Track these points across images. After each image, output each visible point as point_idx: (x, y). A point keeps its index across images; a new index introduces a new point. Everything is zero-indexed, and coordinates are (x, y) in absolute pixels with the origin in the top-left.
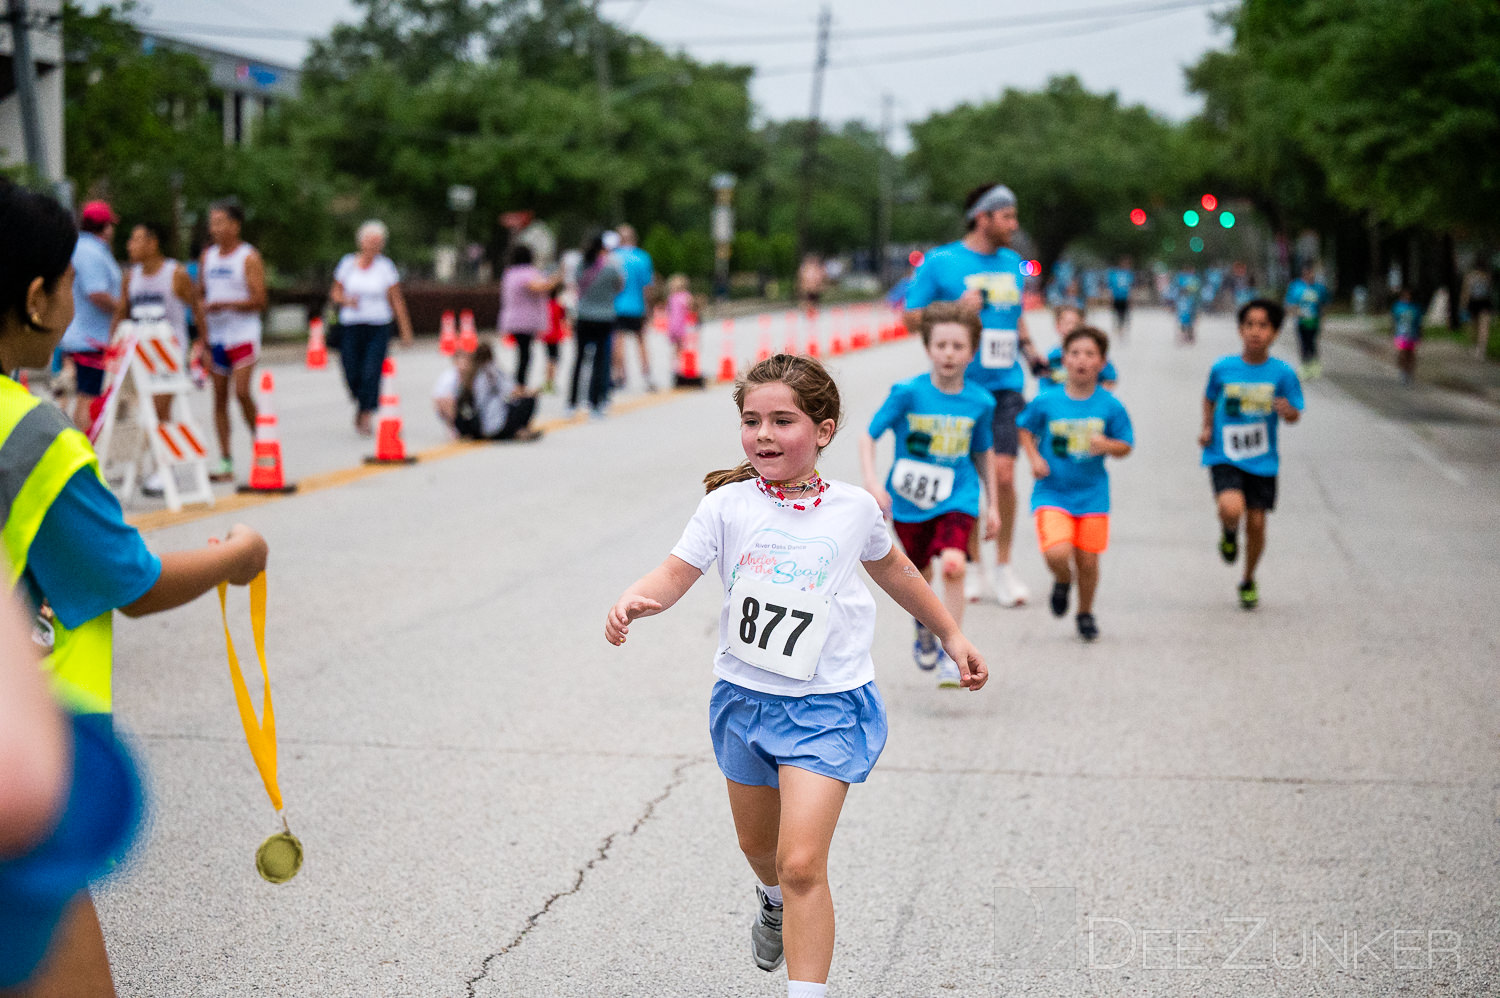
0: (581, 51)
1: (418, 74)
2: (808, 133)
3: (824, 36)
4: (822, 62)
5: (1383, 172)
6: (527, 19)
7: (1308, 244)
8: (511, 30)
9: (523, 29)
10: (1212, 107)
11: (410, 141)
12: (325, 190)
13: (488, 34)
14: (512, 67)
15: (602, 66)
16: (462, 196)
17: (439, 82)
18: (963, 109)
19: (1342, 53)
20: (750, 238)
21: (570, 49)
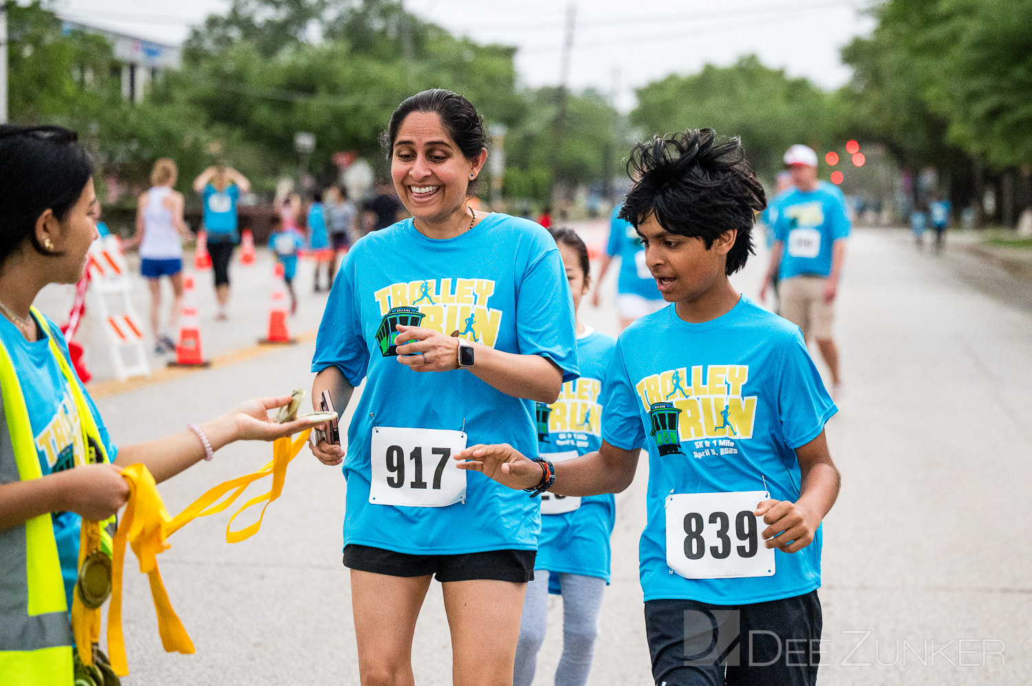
0: (392, 34)
1: (269, 50)
2: (558, 95)
3: (571, 25)
4: (569, 43)
5: (998, 127)
6: (352, 11)
7: (928, 178)
8: (339, 19)
9: (349, 18)
10: (857, 78)
11: (264, 100)
12: (204, 137)
13: (322, 22)
14: (342, 46)
15: (408, 46)
16: (305, 141)
17: (285, 57)
18: (672, 78)
19: (966, 39)
20: (515, 173)
21: (384, 33)
